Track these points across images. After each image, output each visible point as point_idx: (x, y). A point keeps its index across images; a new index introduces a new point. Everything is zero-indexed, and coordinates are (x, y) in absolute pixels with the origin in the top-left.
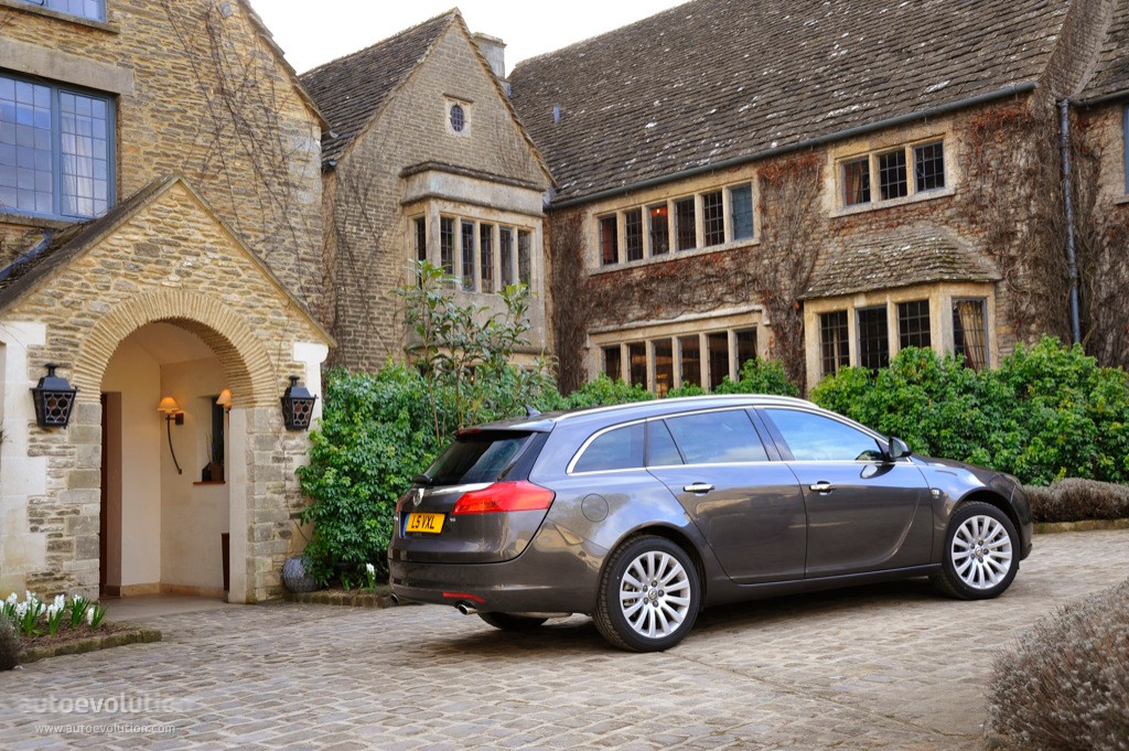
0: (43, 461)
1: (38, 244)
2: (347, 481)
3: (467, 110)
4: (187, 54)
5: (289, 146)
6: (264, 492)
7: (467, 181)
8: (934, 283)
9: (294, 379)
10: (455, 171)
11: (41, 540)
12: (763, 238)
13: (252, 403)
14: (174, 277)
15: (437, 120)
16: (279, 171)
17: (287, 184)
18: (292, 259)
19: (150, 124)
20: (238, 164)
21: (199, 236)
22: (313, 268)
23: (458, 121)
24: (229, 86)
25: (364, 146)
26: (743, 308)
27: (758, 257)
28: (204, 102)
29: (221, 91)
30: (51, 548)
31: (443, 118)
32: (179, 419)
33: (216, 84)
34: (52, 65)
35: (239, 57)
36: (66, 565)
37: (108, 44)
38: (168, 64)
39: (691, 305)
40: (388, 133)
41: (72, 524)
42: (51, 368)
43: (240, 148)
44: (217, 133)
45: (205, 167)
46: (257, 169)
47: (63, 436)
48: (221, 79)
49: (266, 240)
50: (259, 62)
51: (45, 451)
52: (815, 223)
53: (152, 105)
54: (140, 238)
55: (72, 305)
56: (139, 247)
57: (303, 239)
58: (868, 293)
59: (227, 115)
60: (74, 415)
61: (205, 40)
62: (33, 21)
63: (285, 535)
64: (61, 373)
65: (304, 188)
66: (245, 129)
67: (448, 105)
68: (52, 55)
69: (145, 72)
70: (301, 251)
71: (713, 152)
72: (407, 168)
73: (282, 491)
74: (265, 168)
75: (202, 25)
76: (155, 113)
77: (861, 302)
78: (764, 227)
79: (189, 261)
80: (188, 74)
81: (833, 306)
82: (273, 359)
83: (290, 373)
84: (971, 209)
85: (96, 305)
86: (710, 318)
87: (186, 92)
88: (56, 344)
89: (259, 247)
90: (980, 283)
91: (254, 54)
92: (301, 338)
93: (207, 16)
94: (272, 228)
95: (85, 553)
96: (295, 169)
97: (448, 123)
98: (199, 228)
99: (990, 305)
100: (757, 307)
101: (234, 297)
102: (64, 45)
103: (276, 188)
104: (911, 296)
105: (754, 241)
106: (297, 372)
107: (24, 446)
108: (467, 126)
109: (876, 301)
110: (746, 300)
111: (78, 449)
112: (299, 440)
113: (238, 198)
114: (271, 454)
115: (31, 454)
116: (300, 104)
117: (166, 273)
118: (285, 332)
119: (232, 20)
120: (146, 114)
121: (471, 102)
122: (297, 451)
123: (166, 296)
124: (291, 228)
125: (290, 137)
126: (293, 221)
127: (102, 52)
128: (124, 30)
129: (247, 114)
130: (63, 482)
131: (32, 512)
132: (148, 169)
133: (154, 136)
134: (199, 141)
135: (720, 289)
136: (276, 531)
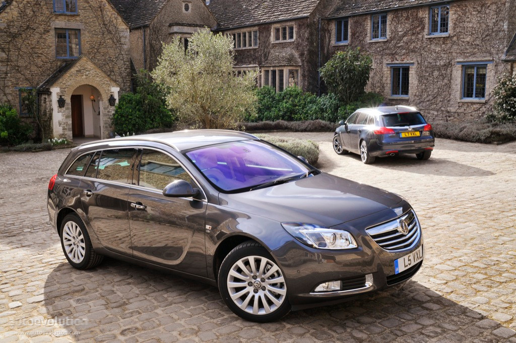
0: (60, 114)
1: (64, 64)
2: (120, 117)
3: (190, 5)
4: (96, 17)
5: (121, 35)
6: (106, 118)
7: (186, 27)
8: (284, 66)
9: (112, 95)
10: (183, 25)
11: (61, 128)
12: (259, 47)
13: (102, 100)
14: (84, 76)
15: (180, 9)
16: (119, 41)
17: (121, 44)
18: (122, 62)
19: (88, 35)
20: (108, 41)
21: (90, 67)
22: (128, 63)
23: (187, 8)
24: (106, 23)
25: (158, 19)
26: (255, 65)
27: (258, 52)
28: (100, 27)
29: (104, 24)
30: (63, 129)
31: (182, 8)
32: (95, 101)
33: (103, 23)
34: (66, 25)
35: (108, 16)
36: (66, 133)
37: (78, 18)
38: (91, 20)
39: (245, 63)
40: (165, 14)
41: (67, 125)
42: (61, 96)
43: (109, 37)
44: (103, 34)
45: (100, 43)
46: (113, 42)
47: (64, 109)
48: (104, 21)
49: (116, 58)
50: (113, 16)
51: (61, 112)
52: (269, 45)
53: (88, 30)
54: (77, 69)
55: (64, 84)
56: (77, 71)
57: (125, 56)
58: (273, 67)
59: (105, 30)
60: (66, 105)
61: (100, 13)
62: (62, 16)
63: (110, 127)
64: (63, 97)
65: (125, 44)
66: (110, 32)
67: (184, 4)
68: (66, 23)
69: (86, 23)
70: (125, 60)
71: (251, 20)
72: (170, 24)
73: (109, 118)
74: (115, 41)
75: (99, 9)
76: (88, 32)
77: (272, 69)
78: (259, 44)
79: (88, 73)
80: (96, 21)
81: (267, 69)
82: (107, 91)
83: (111, 94)
84: (297, 46)
85: (69, 83)
86: (248, 67)
87: (96, 26)
88: (62, 92)
89: (114, 59)
90: (297, 66)
91: (112, 14)
92: (113, 86)
93: (100, 7)
94: (117, 55)
95: (69, 130)
96: (123, 40)
97: (184, 9)
98: (90, 65)
99: (299, 71)
100: (257, 65)
101: (98, 79)
102: (68, 20)
103: (118, 45)
104: (281, 68)
105: (257, 47)
106: (112, 94)
107: (57, 111)
108: (190, 9)
109: (274, 69)
110: (255, 63)
111: (67, 111)
112: (113, 108)
113: (108, 49)
114: (107, 111)
115: (58, 112)
116: (124, 24)
117: (83, 75)
118: (109, 85)
119: (106, 7)
120: (86, 33)
121: (191, 2)
122: (112, 110)
123: (83, 80)
124: (122, 54)
125: (121, 33)
126: (122, 53)
127: (77, 20)
128: (81, 15)
129: (110, 29)
130: (65, 117)
131: (59, 123)
132: (87, 45)
133: (88, 38)
134: (99, 37)
135: (250, 59)
136: (109, 126)
